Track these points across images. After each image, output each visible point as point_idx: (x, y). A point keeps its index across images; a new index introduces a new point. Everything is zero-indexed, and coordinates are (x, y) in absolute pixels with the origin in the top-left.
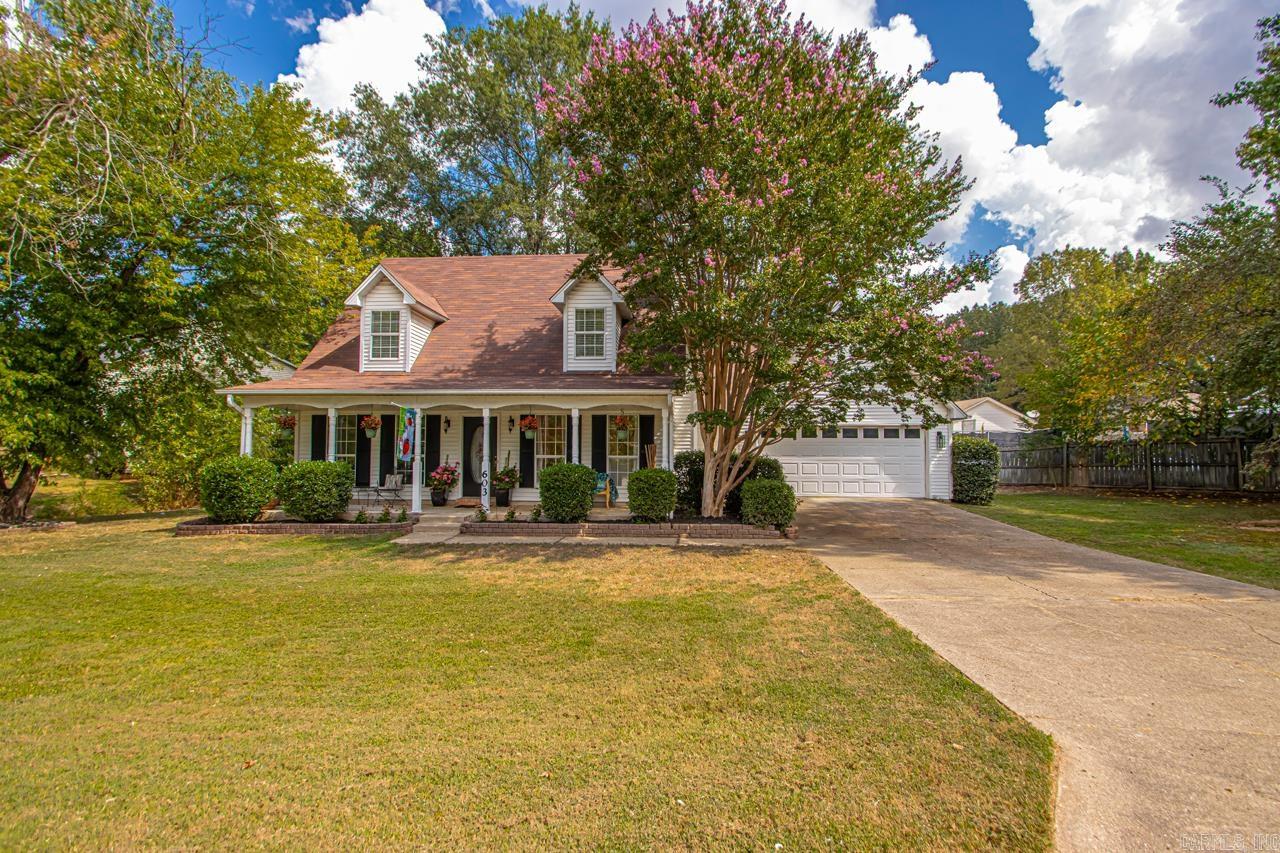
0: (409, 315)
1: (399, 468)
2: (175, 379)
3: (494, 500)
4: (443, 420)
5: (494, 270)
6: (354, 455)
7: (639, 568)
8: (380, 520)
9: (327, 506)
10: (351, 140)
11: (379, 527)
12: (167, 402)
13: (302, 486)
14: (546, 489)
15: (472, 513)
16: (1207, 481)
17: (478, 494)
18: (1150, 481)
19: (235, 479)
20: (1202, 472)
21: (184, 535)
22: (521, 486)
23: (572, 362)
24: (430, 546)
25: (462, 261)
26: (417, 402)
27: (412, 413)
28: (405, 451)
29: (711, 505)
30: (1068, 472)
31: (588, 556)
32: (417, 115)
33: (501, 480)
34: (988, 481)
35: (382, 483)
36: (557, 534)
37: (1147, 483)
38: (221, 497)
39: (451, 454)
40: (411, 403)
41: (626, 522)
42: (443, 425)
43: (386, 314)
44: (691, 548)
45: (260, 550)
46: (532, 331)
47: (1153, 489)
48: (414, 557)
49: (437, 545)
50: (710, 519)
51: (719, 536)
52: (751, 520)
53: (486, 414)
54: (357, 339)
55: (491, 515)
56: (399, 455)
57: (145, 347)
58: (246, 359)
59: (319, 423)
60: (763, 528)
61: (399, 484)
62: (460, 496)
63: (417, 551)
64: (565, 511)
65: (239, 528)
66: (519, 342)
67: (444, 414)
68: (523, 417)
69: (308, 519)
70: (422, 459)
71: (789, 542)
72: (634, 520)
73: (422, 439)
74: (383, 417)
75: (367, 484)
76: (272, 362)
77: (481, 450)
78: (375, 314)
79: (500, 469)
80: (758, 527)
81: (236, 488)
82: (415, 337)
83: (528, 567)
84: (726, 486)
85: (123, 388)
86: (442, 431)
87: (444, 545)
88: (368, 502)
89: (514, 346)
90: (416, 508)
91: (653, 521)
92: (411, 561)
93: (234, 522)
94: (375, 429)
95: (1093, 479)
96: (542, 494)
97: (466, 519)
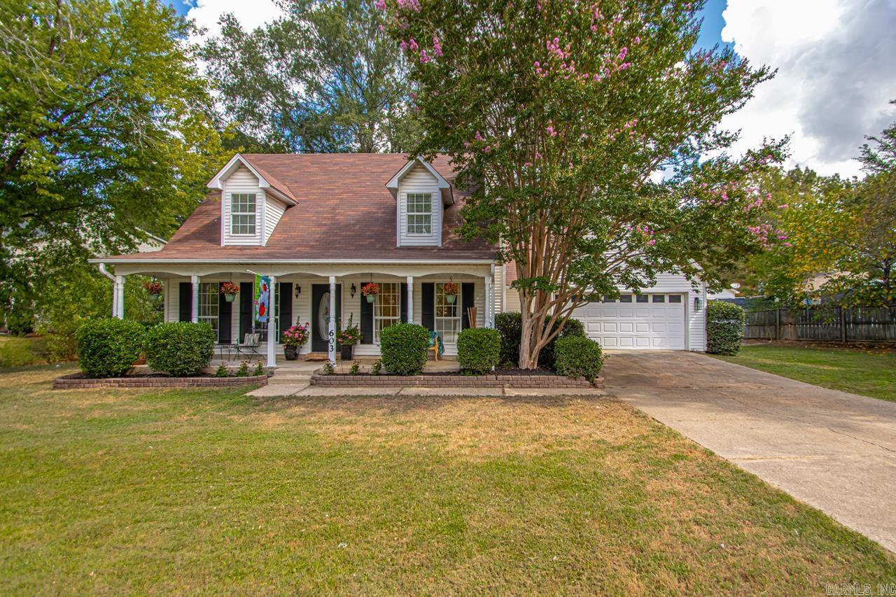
0: (264, 197)
1: (256, 328)
2: (65, 253)
3: (340, 355)
4: (294, 287)
5: (336, 164)
6: (217, 317)
7: (479, 420)
8: (239, 374)
9: (190, 362)
10: (217, 62)
11: (238, 381)
12: (57, 274)
13: (167, 344)
14: (386, 346)
15: (321, 367)
16: (888, 335)
17: (326, 350)
18: (844, 336)
19: (105, 338)
20: (884, 329)
21: (61, 388)
22: (362, 342)
23: (404, 237)
24: (283, 398)
25: (309, 156)
26: (271, 271)
27: (267, 280)
28: (262, 313)
29: (527, 359)
30: (780, 329)
31: (428, 407)
32: (271, 45)
33: (344, 338)
34: (735, 336)
35: (242, 342)
36: (396, 385)
37: (841, 337)
38: (93, 354)
39: (302, 316)
40: (266, 272)
41: (455, 373)
42: (294, 291)
43: (244, 197)
44: (518, 398)
45: (125, 404)
46: (369, 213)
47: (846, 341)
48: (267, 411)
49: (290, 398)
50: (527, 371)
51: (538, 386)
52: (565, 372)
53: (332, 281)
54: (219, 219)
55: (337, 368)
56: (256, 317)
57: (37, 226)
58: (126, 237)
59: (186, 288)
60: (575, 379)
61: (256, 341)
62: (310, 351)
63: (271, 403)
64: (402, 366)
65: (110, 382)
66: (359, 221)
67: (295, 282)
68: (363, 285)
69: (173, 374)
70: (276, 320)
71: (598, 392)
72: (462, 372)
73: (276, 302)
74: (242, 284)
75: (229, 342)
76: (150, 241)
77: (327, 312)
78: (235, 197)
79: (344, 328)
80: (570, 378)
81: (105, 346)
82: (269, 217)
83: (375, 420)
84: (541, 343)
85: (18, 260)
86: (294, 296)
87: (295, 397)
88: (229, 357)
89: (354, 225)
90: (271, 363)
91: (479, 373)
92: (264, 415)
93: (105, 377)
94: (233, 294)
95: (799, 334)
96: (383, 350)
97: (315, 372)
